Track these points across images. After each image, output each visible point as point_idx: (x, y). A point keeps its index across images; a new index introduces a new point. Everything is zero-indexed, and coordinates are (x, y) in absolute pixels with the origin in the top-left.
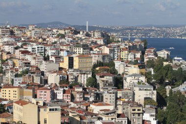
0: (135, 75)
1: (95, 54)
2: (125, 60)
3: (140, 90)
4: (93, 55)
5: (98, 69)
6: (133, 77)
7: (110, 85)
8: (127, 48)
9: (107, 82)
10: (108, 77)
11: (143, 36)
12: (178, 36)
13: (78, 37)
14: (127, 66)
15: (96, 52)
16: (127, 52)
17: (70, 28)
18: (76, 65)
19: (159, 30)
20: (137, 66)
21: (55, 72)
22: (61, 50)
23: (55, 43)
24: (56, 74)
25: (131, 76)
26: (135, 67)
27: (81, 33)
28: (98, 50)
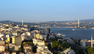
0: (42, 46)
1: (23, 36)
2: (38, 38)
3: (44, 53)
4: (22, 37)
5: (24, 43)
6: (41, 47)
7: (30, 51)
8: (39, 33)
9: (28, 49)
10: (29, 47)
11: (50, 27)
12: (68, 26)
13: (15, 28)
14: (39, 41)
15: (24, 35)
16: (39, 34)
17: (12, 24)
18: (13, 41)
19: (58, 24)
20: (44, 41)
21: (2, 45)
22: (6, 34)
23: (4, 31)
24: (3, 46)
25: (40, 46)
26: (42, 42)
27: (17, 26)
28: (25, 34)
